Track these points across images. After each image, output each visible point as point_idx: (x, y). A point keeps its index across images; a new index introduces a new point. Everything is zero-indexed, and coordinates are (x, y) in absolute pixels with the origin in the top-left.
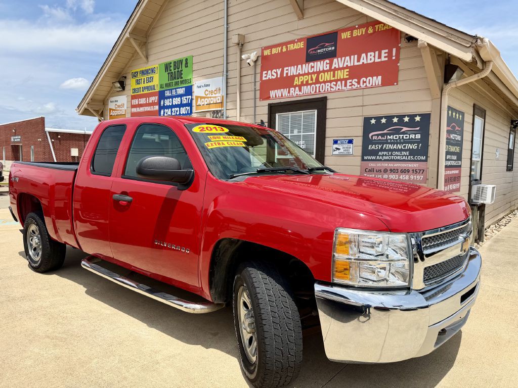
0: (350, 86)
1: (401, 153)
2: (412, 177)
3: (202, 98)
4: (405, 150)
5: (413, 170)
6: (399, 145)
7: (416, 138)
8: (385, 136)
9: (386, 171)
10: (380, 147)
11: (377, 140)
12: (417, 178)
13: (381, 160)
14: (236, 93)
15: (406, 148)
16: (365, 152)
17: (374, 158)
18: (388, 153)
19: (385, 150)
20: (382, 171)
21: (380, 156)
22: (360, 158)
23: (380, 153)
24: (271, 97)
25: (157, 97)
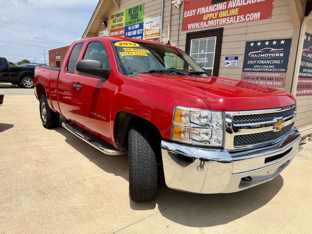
0: (239, 20)
1: (269, 67)
2: (274, 83)
3: (148, 30)
4: (272, 65)
5: (276, 78)
6: (268, 61)
7: (280, 56)
8: (259, 55)
9: (257, 78)
10: (255, 62)
11: (253, 57)
12: (278, 84)
13: (255, 71)
14: (168, 26)
15: (273, 63)
16: (245, 65)
17: (251, 69)
18: (260, 67)
19: (258, 64)
20: (255, 78)
21: (255, 68)
22: (241, 70)
23: (255, 67)
24: (189, 28)
25: (124, 31)
